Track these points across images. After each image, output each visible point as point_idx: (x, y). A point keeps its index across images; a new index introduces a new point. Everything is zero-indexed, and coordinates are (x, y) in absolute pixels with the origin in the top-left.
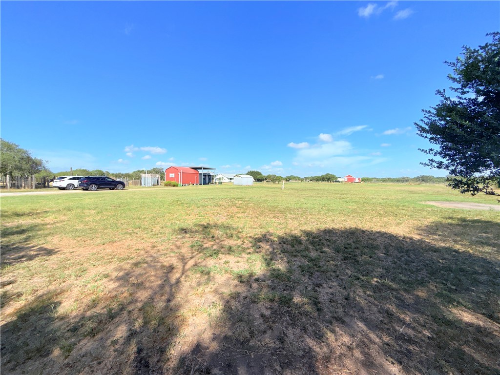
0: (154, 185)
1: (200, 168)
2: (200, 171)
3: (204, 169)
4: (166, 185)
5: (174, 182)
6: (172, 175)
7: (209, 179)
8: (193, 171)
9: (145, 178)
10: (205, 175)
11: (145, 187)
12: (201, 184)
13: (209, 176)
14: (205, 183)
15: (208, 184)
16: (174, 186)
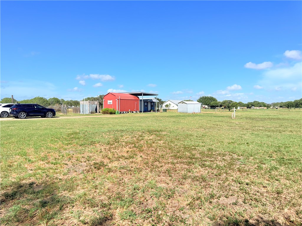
0: (92, 113)
1: (140, 95)
2: (141, 98)
3: (145, 95)
4: (105, 113)
5: (111, 109)
6: (110, 102)
7: (152, 106)
8: (133, 97)
9: (83, 105)
10: (146, 101)
11: (83, 115)
12: (141, 112)
13: (151, 102)
14: (146, 111)
15: (150, 111)
16: (111, 113)
